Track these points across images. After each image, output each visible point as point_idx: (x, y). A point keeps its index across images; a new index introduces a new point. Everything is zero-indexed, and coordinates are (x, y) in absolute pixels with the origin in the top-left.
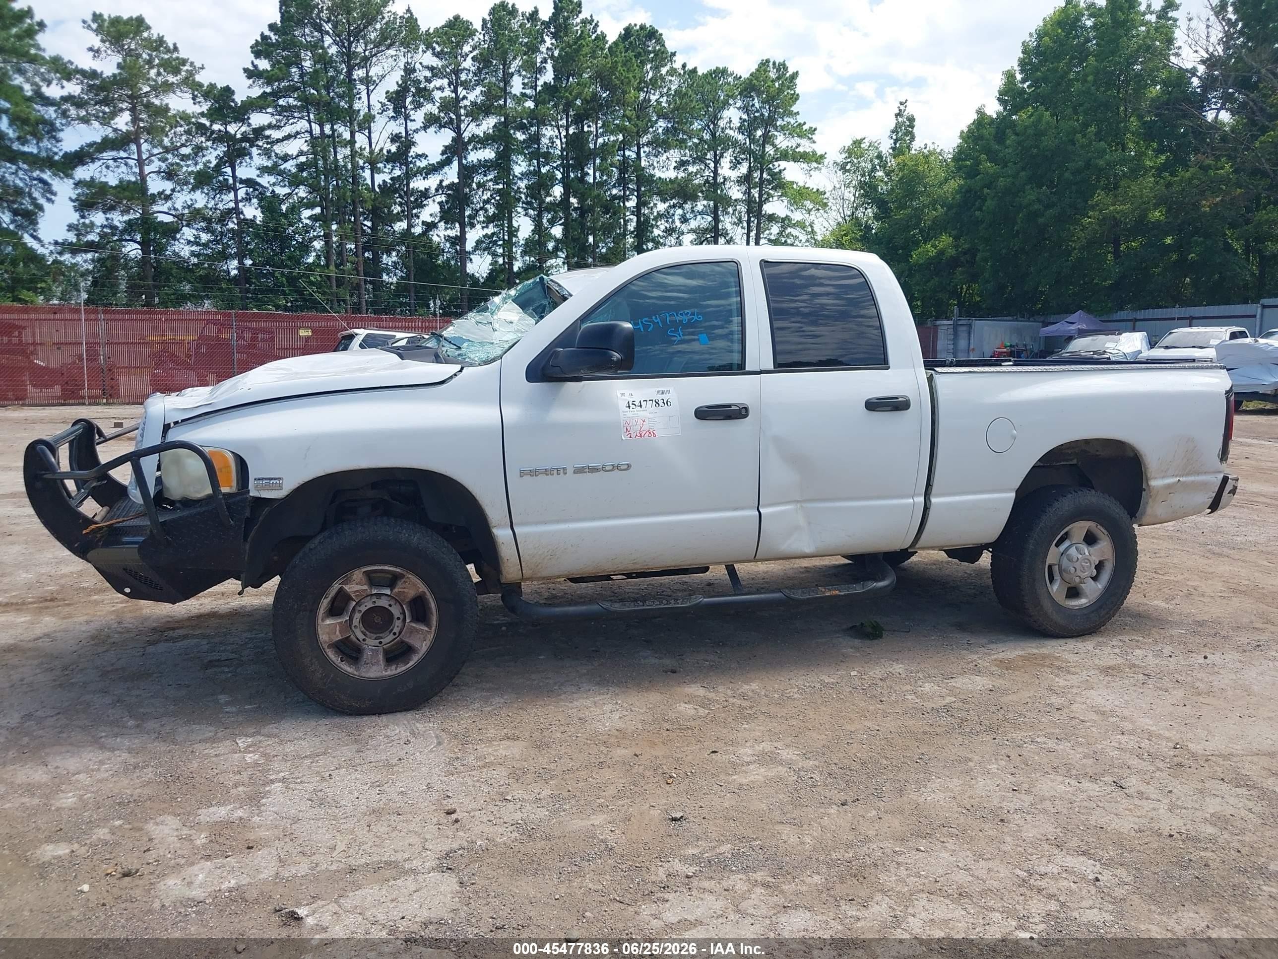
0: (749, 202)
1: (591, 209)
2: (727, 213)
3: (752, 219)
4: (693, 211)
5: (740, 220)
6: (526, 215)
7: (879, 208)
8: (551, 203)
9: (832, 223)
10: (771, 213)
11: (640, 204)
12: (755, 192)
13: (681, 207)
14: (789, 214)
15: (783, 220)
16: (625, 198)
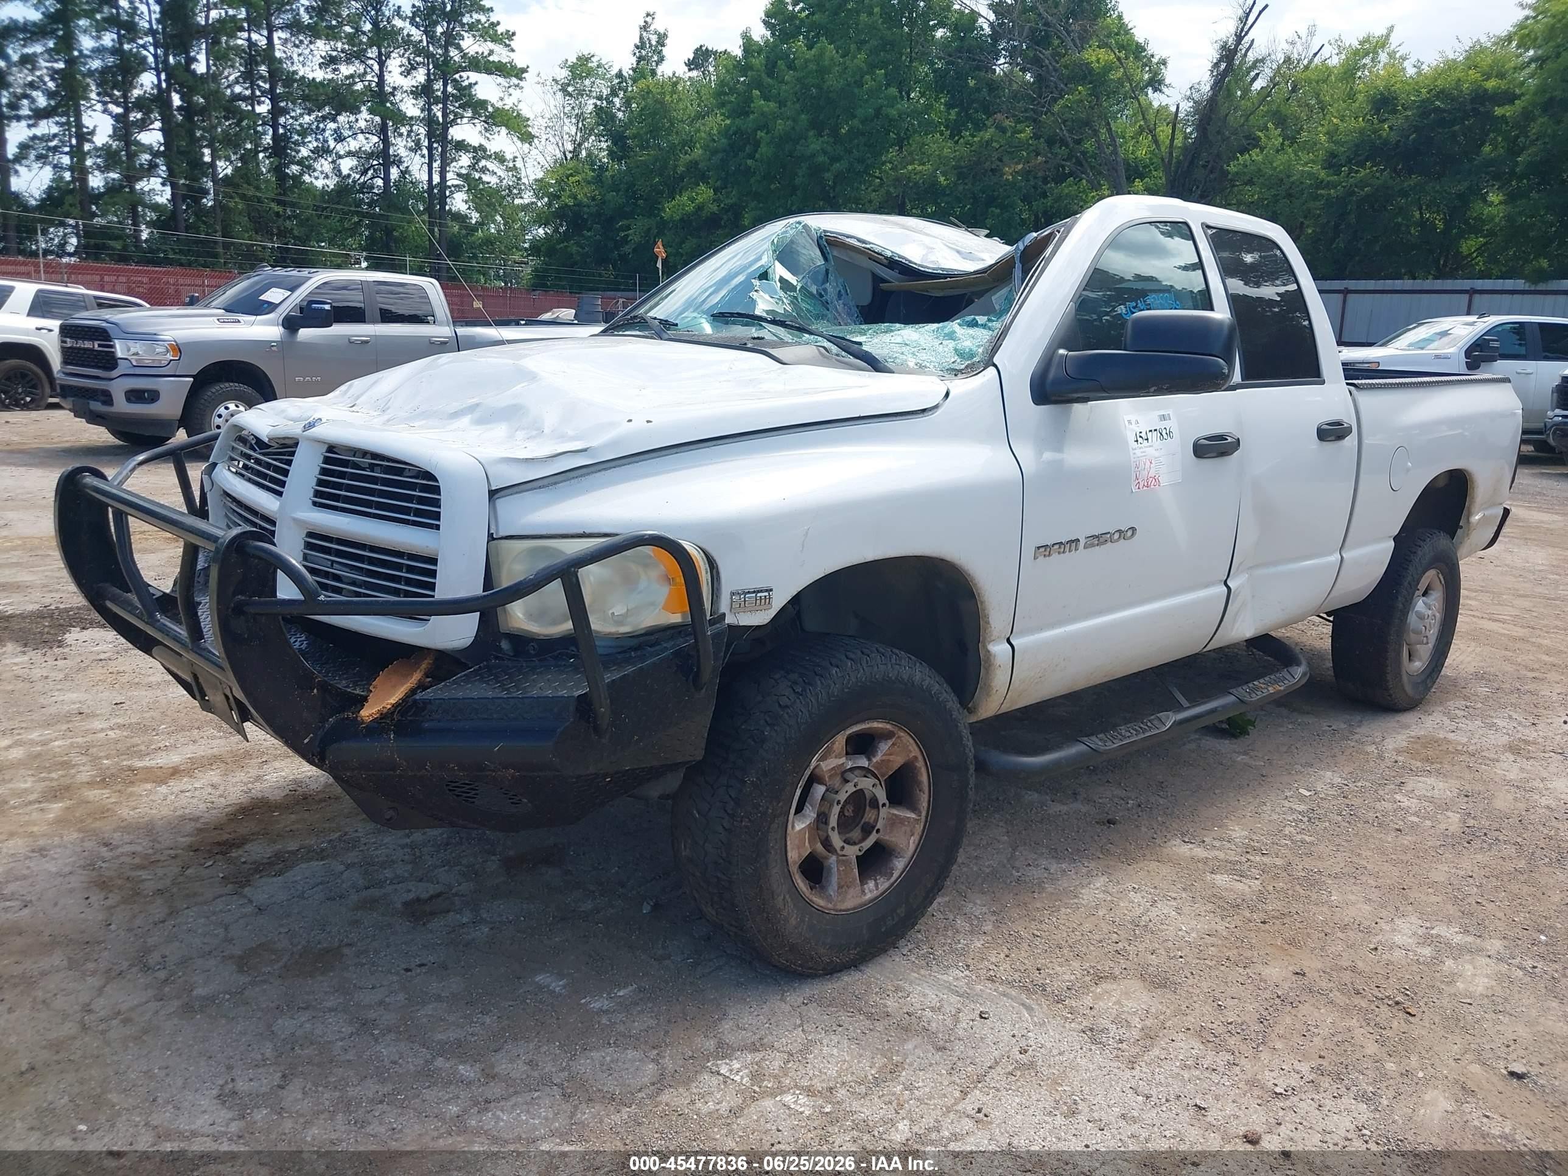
0: (430, 122)
1: (203, 111)
2: (401, 135)
3: (435, 145)
4: (351, 128)
5: (418, 143)
6: (105, 111)
7: (615, 143)
8: (139, 98)
9: (548, 159)
10: (459, 138)
11: (276, 112)
12: (437, 111)
13: (334, 120)
14: (484, 142)
15: (475, 150)
16: (252, 100)
